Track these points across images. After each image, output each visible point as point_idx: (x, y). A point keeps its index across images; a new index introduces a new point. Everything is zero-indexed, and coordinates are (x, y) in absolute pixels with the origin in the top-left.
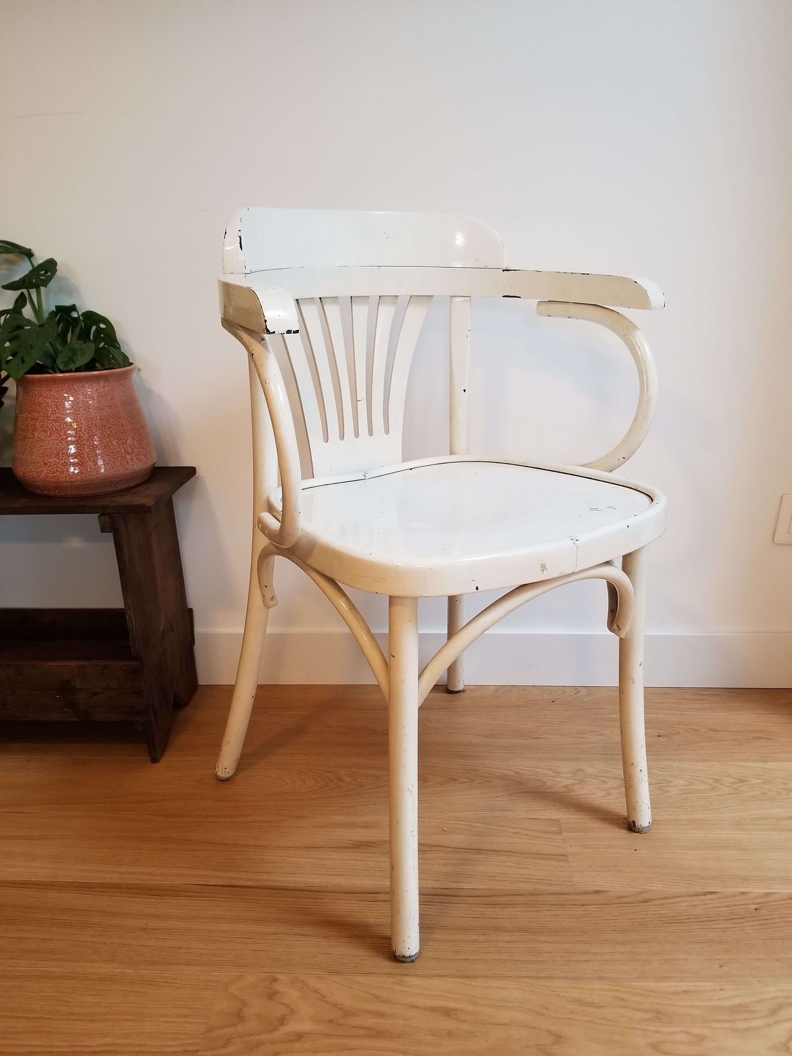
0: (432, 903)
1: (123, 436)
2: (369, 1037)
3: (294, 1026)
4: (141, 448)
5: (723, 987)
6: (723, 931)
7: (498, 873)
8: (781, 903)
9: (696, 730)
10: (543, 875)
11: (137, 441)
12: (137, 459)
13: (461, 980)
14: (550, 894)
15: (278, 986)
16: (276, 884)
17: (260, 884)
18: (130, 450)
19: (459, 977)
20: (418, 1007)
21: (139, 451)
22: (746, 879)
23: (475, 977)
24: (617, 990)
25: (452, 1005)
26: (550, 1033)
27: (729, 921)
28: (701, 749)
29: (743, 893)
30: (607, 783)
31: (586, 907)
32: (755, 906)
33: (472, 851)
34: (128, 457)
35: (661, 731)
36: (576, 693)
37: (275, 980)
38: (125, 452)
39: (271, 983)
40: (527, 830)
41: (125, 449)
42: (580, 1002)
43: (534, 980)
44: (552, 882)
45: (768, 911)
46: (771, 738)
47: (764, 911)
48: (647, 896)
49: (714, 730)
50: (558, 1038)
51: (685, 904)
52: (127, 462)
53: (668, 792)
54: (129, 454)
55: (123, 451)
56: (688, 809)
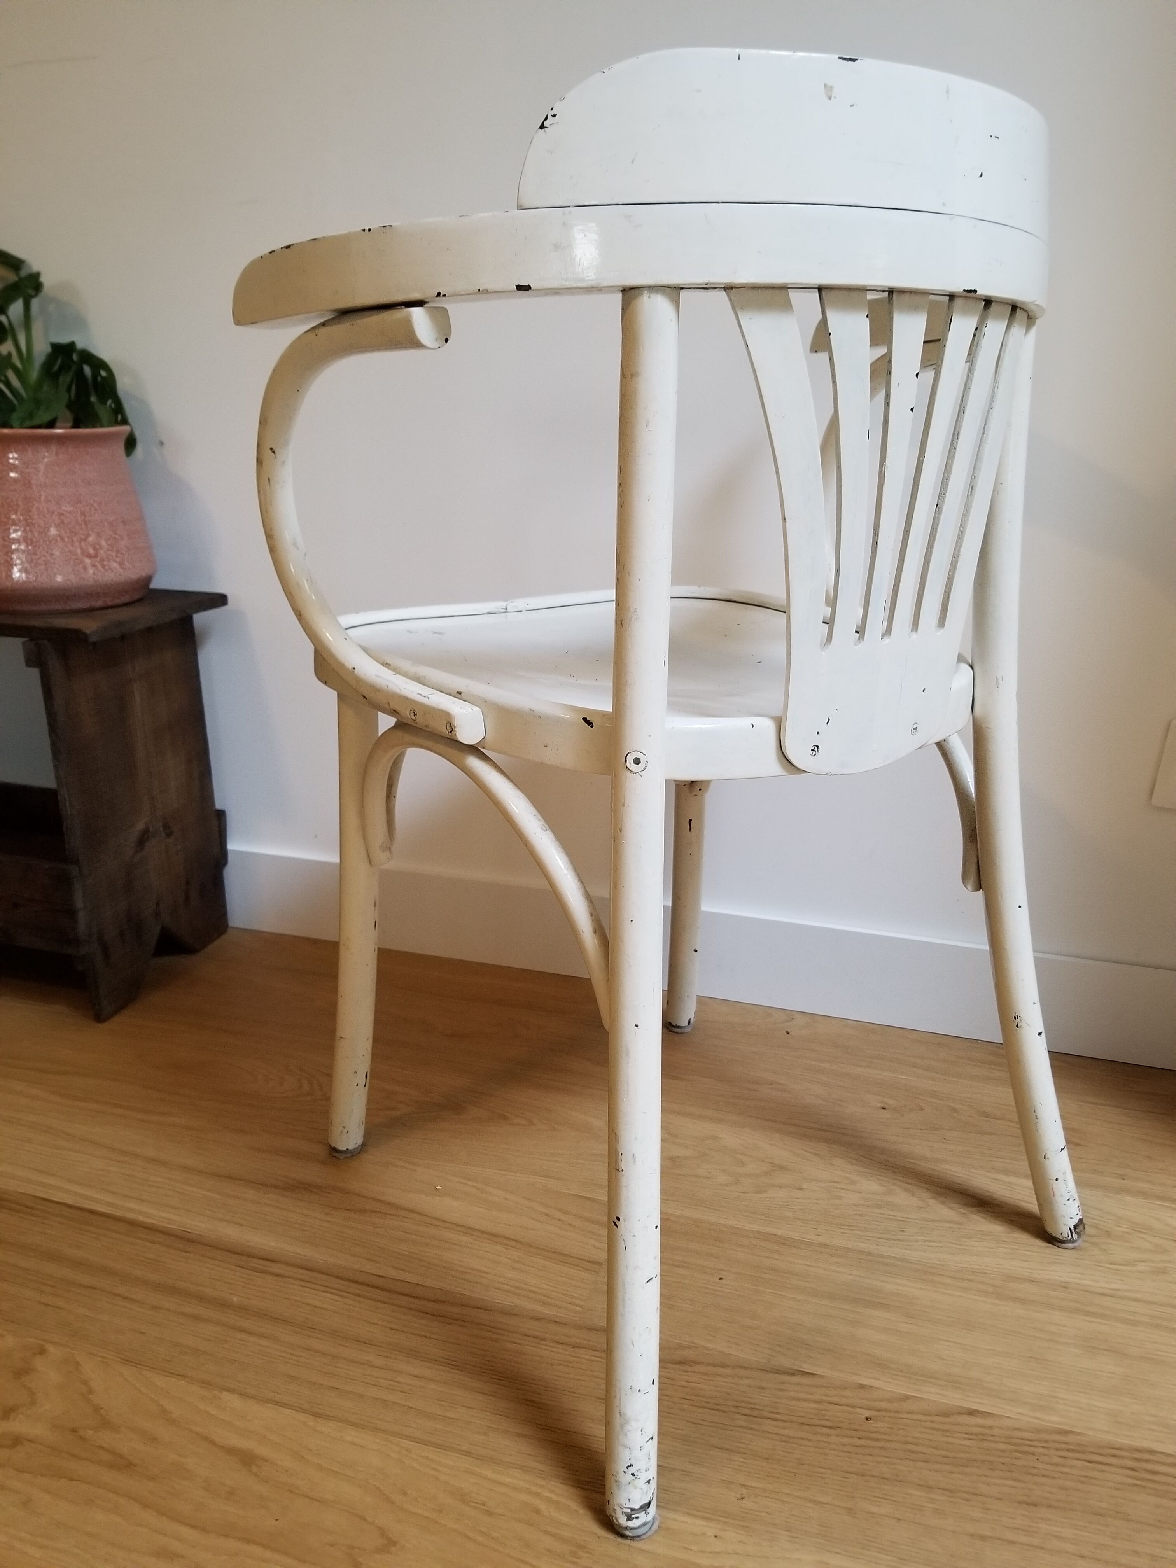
0: (341, 1293)
1: (82, 529)
2: (111, 1466)
3: (17, 1426)
4: (112, 551)
5: (719, 1533)
6: (785, 1442)
7: (473, 1269)
8: (921, 1417)
9: (955, 1110)
10: (545, 1286)
11: (107, 540)
12: (103, 566)
13: (302, 1417)
14: (532, 1318)
15: (39, 1363)
16: (141, 1218)
17: (120, 1213)
18: (92, 551)
19: (304, 1411)
20: (213, 1443)
21: (109, 555)
22: (881, 1365)
23: (327, 1417)
24: (538, 1495)
25: (262, 1450)
26: (382, 1532)
27: (807, 1428)
28: (945, 1141)
29: (862, 1386)
30: (743, 1164)
31: (577, 1350)
32: (868, 1413)
33: (458, 1228)
34: (88, 561)
35: (890, 1102)
36: (787, 1021)
37: (42, 1351)
38: (83, 553)
39: (35, 1354)
40: (565, 1213)
41: (82, 548)
42: (464, 1498)
43: (417, 1444)
44: (550, 1300)
45: (887, 1425)
46: (1083, 1144)
47: (879, 1425)
48: (689, 1354)
49: (988, 1116)
50: (389, 1544)
51: (746, 1382)
52: (85, 569)
53: (839, 1198)
54: (89, 556)
55: (79, 551)
56: (854, 1232)
